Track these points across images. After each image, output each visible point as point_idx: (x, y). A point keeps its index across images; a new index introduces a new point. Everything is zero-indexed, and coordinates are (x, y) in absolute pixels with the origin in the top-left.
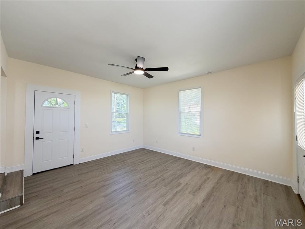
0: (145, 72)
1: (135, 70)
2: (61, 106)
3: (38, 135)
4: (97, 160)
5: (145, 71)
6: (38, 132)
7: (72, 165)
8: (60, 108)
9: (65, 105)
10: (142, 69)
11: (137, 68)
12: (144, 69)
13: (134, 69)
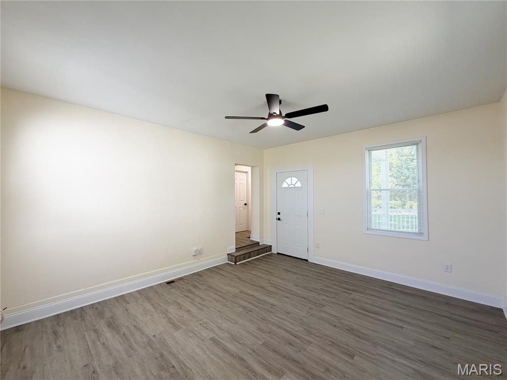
0: (285, 120)
1: (267, 119)
2: (296, 185)
3: (279, 216)
4: (331, 269)
5: (287, 119)
6: (279, 213)
7: (305, 261)
8: (295, 187)
9: (299, 185)
10: (280, 115)
11: (271, 116)
12: (284, 115)
13: (267, 117)
